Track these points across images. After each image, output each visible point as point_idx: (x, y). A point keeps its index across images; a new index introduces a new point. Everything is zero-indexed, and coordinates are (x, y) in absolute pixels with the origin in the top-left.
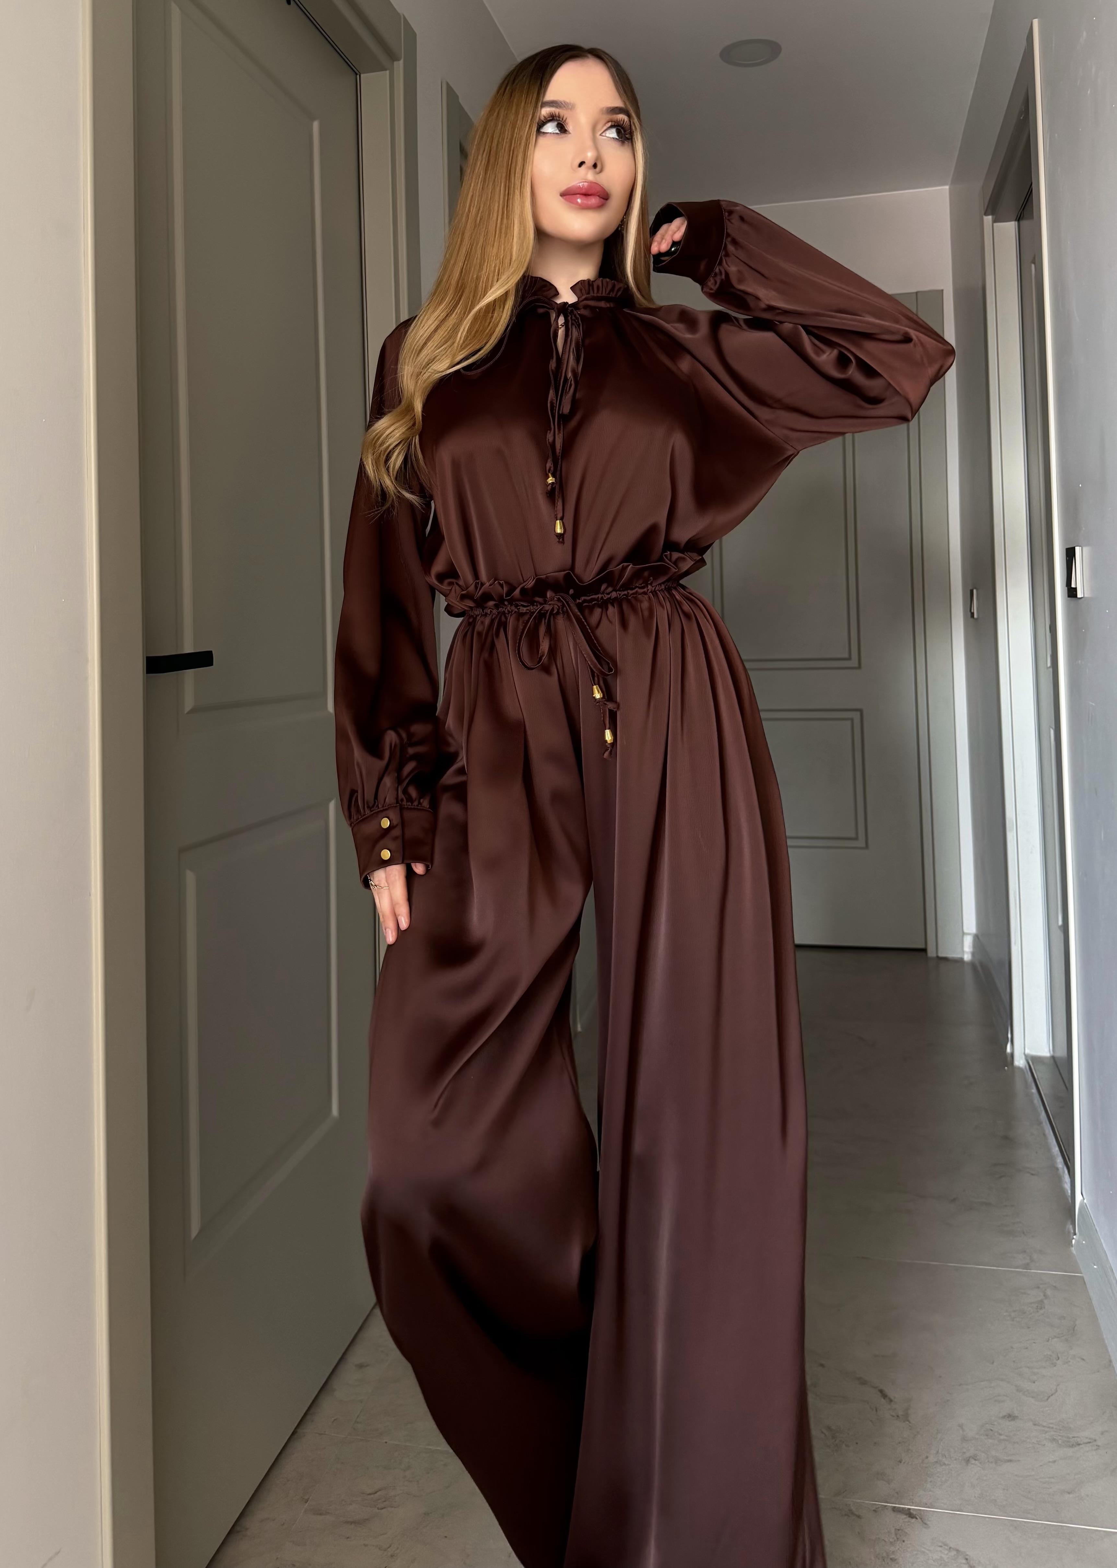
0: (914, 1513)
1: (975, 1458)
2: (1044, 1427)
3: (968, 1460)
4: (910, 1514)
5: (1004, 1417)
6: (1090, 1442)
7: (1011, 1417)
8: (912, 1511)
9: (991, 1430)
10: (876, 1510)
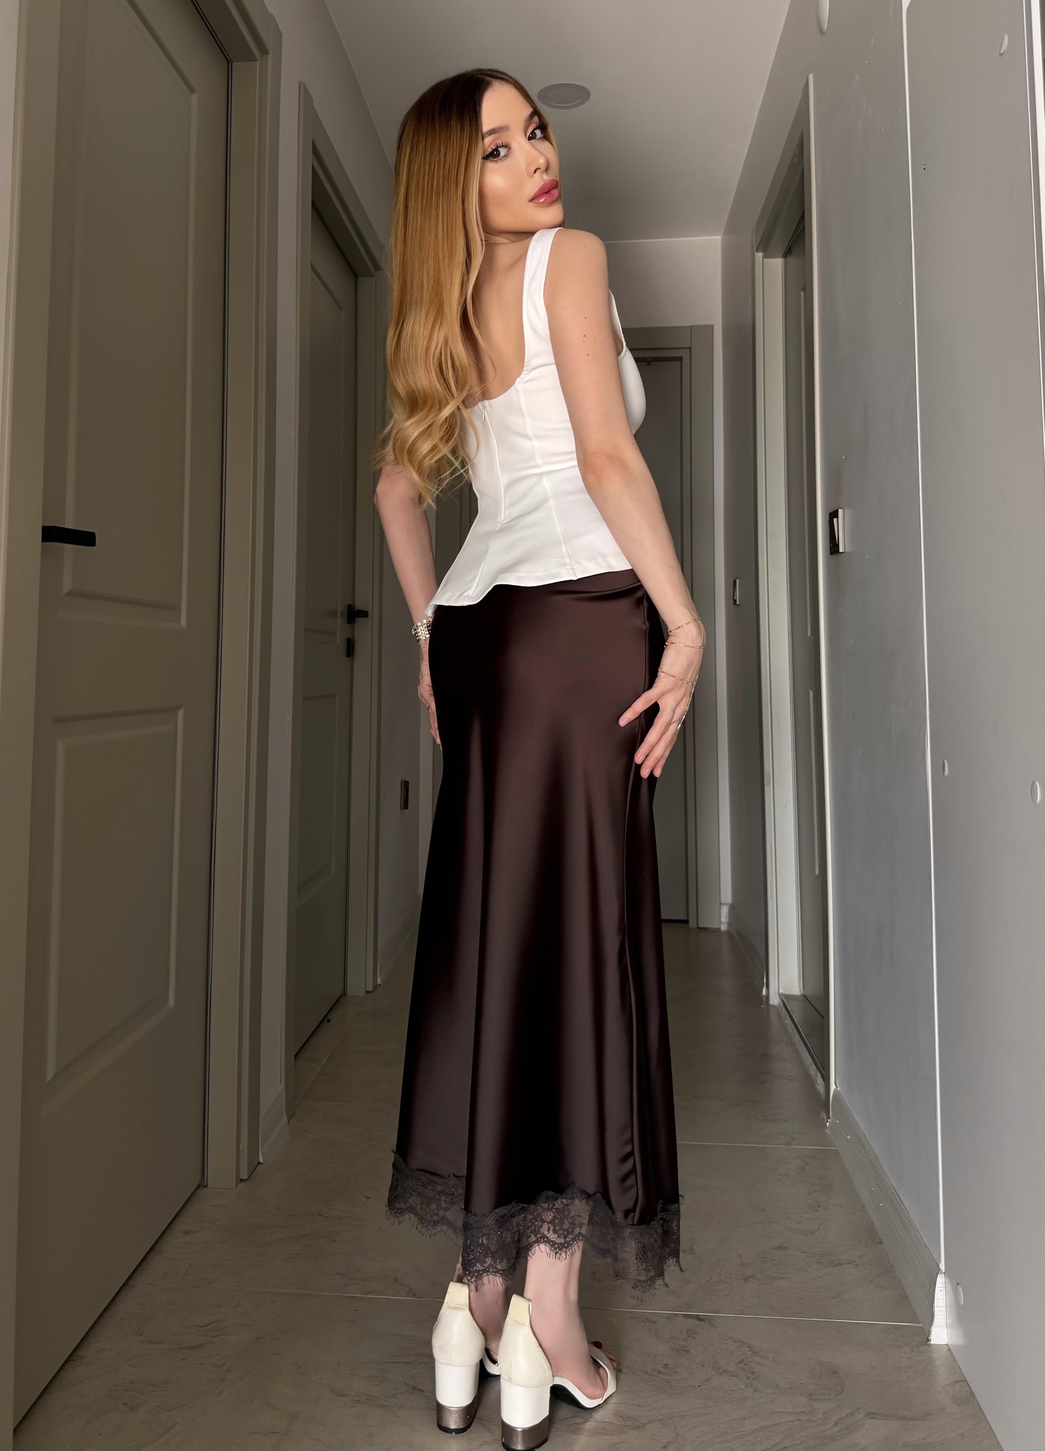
0: (702, 1317)
1: (753, 1277)
2: (811, 1253)
3: (748, 1279)
4: (699, 1318)
5: (776, 1248)
6: (850, 1263)
7: (781, 1247)
9: (766, 1258)
10: (669, 1317)
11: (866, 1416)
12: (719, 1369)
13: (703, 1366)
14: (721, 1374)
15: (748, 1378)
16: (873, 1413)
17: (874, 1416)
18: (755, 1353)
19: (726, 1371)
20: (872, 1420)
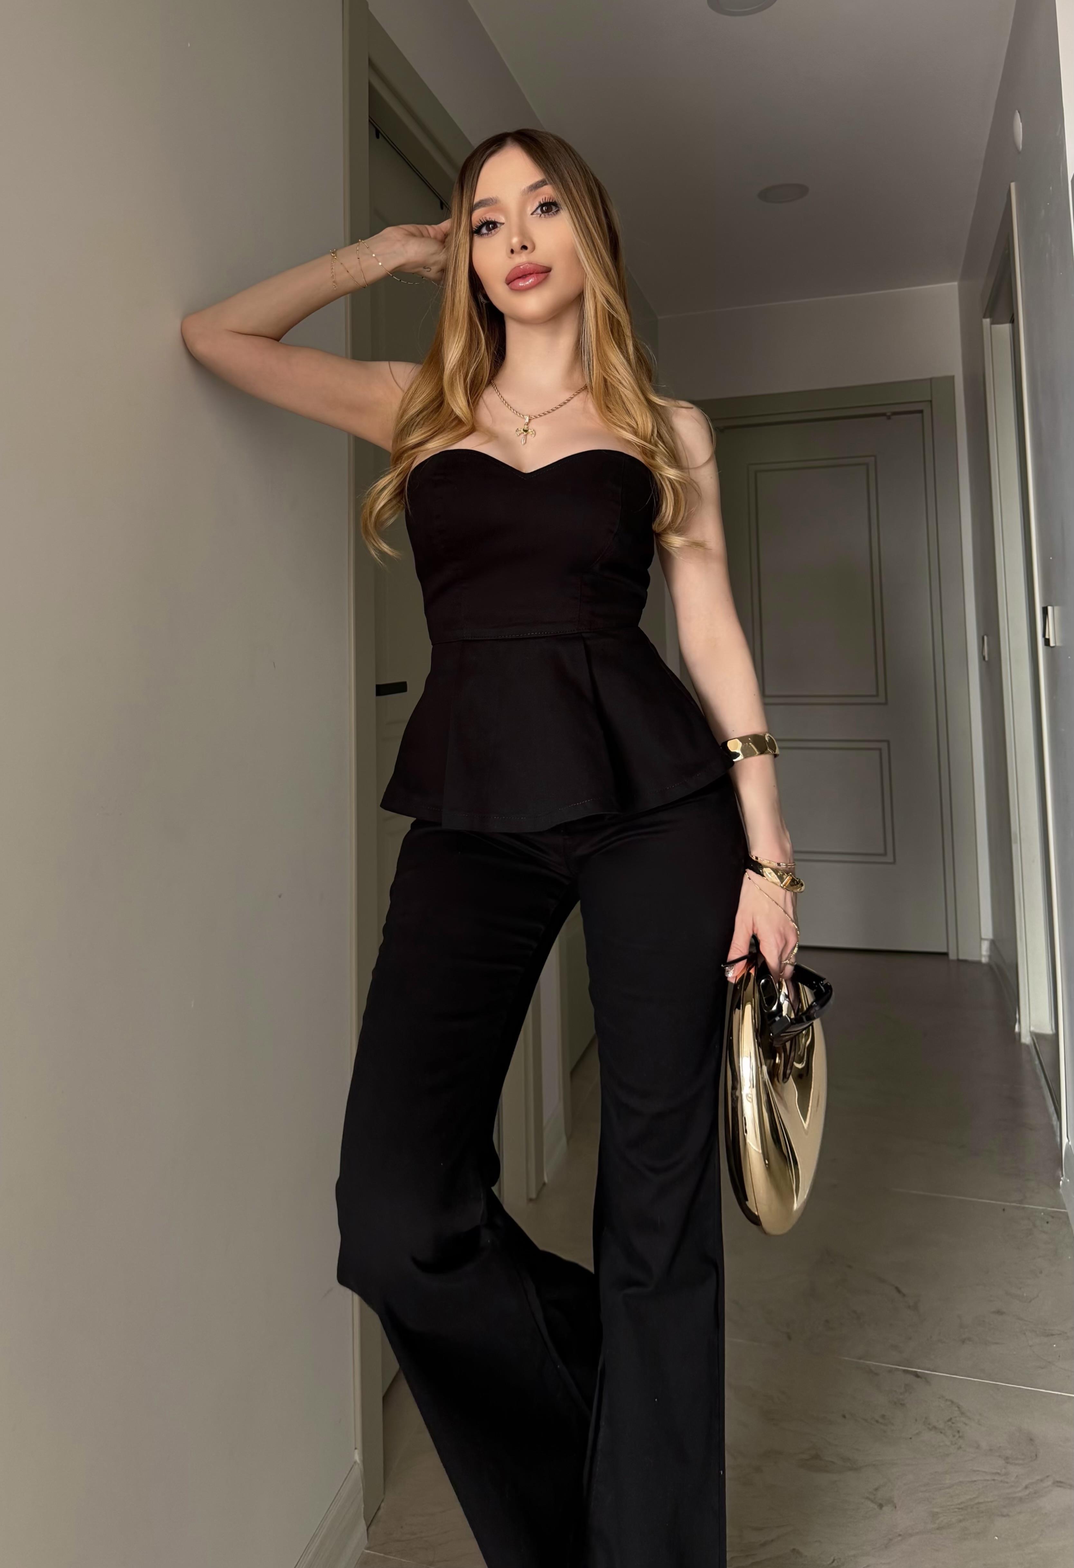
0: (920, 1374)
2: (1026, 1320)
4: (916, 1375)
8: (918, 1373)
10: (891, 1371)
11: (1054, 1483)
12: (929, 1424)
13: (916, 1420)
14: (930, 1430)
16: (1061, 1482)
17: (1059, 1484)
18: (962, 1413)
19: (935, 1428)
20: (1059, 1489)
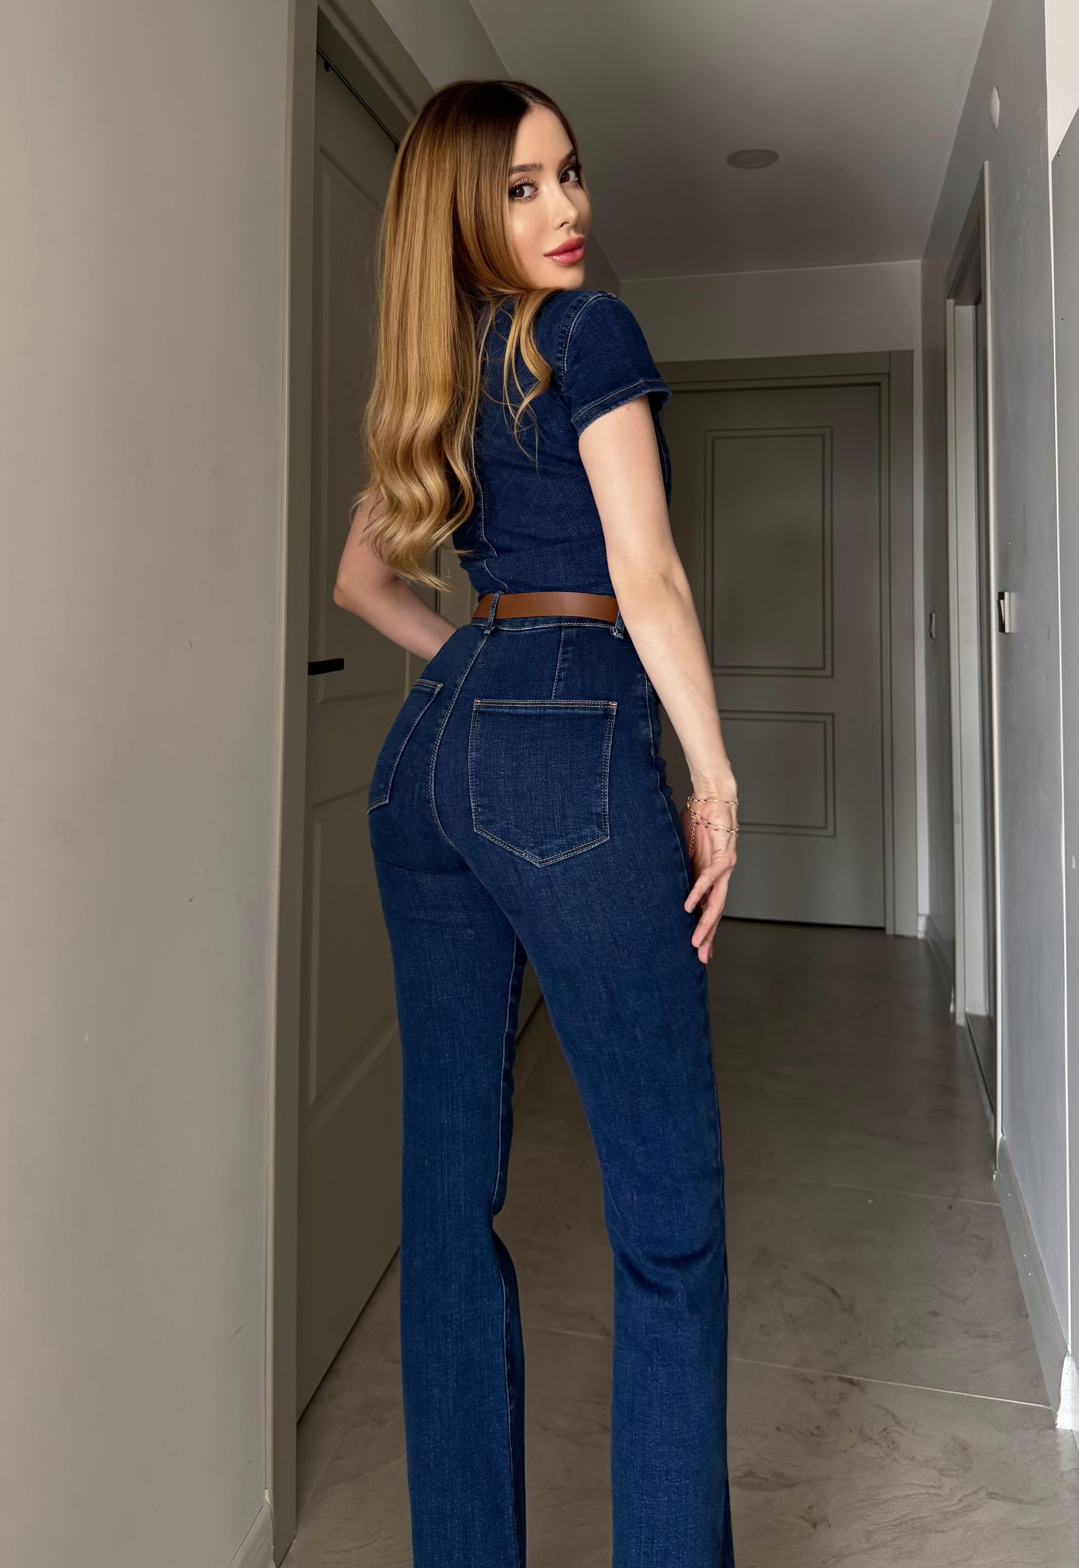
0: (855, 1382)
1: (904, 1343)
2: (960, 1322)
3: (898, 1345)
5: (927, 1313)
6: (995, 1335)
7: (933, 1313)
8: (853, 1380)
9: (917, 1323)
10: (826, 1378)
11: (988, 1495)
13: (851, 1431)
14: (865, 1441)
15: (889, 1447)
16: (995, 1494)
17: (993, 1496)
18: (897, 1422)
19: (870, 1439)
20: (991, 1501)
